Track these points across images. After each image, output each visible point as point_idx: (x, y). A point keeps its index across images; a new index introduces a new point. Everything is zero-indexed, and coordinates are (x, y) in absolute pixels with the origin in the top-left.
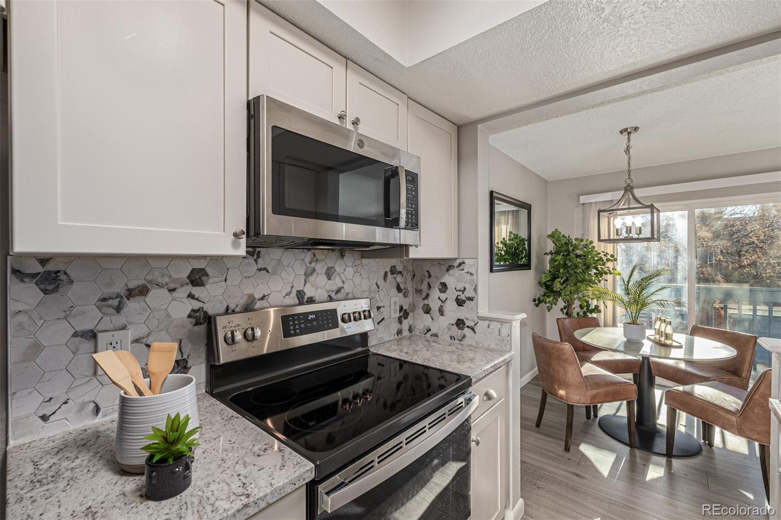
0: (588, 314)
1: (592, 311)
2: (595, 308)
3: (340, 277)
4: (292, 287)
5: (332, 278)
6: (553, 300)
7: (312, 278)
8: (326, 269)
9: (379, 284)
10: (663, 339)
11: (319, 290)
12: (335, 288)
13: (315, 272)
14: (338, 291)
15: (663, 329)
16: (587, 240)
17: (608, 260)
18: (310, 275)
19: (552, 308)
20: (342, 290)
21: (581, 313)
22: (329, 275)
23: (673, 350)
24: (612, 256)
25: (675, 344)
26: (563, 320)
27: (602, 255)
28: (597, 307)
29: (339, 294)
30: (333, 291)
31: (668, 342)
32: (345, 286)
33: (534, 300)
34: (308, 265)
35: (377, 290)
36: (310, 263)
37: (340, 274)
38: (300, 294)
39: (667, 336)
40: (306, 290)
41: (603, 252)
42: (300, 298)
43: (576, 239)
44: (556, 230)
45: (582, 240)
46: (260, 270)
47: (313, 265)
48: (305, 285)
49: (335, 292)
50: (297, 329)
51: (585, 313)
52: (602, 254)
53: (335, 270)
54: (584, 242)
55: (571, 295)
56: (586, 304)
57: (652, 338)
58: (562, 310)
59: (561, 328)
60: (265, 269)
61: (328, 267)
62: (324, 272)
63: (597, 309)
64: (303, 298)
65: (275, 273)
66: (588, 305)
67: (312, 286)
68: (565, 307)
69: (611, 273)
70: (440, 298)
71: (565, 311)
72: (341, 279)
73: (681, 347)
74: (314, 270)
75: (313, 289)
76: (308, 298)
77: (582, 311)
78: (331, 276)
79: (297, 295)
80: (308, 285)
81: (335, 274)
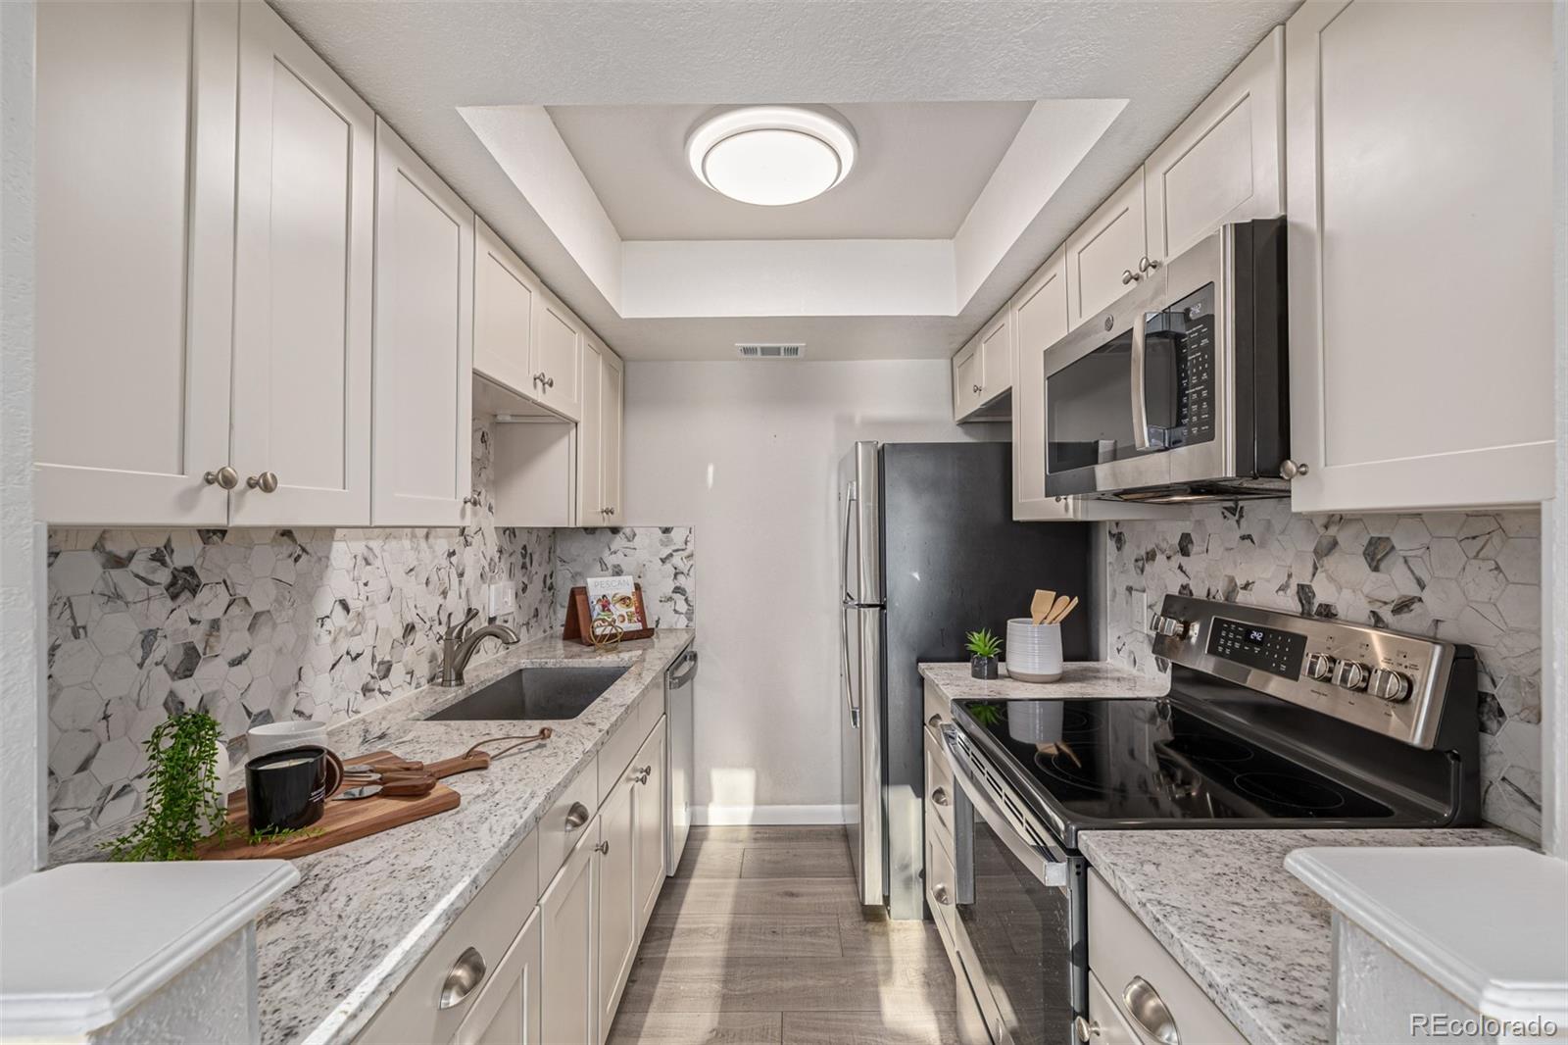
3: (1409, 568)
4: (1290, 576)
5: (1382, 566)
7: (1329, 562)
8: (1365, 543)
11: (1347, 593)
12: (1393, 595)
13: (1338, 548)
14: (1403, 606)
18: (1326, 555)
20: (1416, 606)
22: (1372, 559)
29: (1405, 616)
30: (1385, 603)
32: (1425, 595)
34: (1322, 531)
36: (1327, 527)
37: (1409, 559)
38: (1305, 593)
40: (1316, 588)
42: (1304, 602)
46: (1243, 538)
47: (1332, 531)
48: (1314, 575)
49: (1391, 607)
50: (1228, 647)
53: (1393, 548)
60: (1249, 537)
61: (1372, 538)
62: (1362, 549)
64: (1310, 603)
65: (1263, 545)
67: (1331, 579)
72: (1412, 572)
74: (1334, 544)
75: (1332, 588)
76: (1320, 605)
78: (1381, 560)
79: (1298, 593)
80: (1319, 576)
81: (1391, 558)
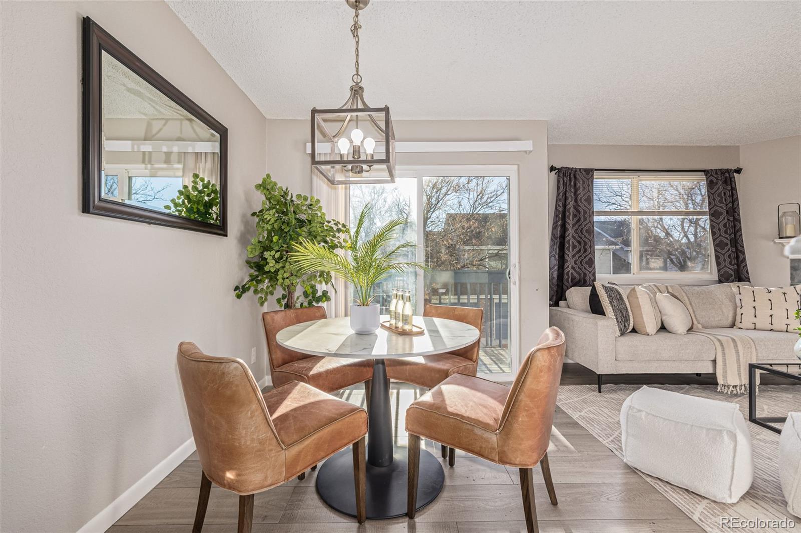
0: (314, 304)
1: (319, 300)
2: (323, 295)
6: (268, 288)
10: (400, 325)
15: (400, 311)
16: (312, 198)
17: (339, 231)
19: (266, 300)
21: (306, 304)
23: (415, 339)
24: (344, 226)
25: (415, 330)
27: (332, 224)
28: (325, 294)
31: (407, 328)
33: (237, 289)
39: (406, 320)
41: (334, 221)
43: (299, 196)
44: (268, 176)
45: (306, 199)
51: (310, 303)
52: (333, 223)
54: (308, 203)
55: (292, 278)
56: (311, 291)
57: (388, 325)
58: (279, 301)
59: (269, 327)
63: (325, 296)
66: (315, 291)
68: (284, 297)
69: (342, 247)
71: (284, 303)
73: (421, 334)
77: (307, 300)
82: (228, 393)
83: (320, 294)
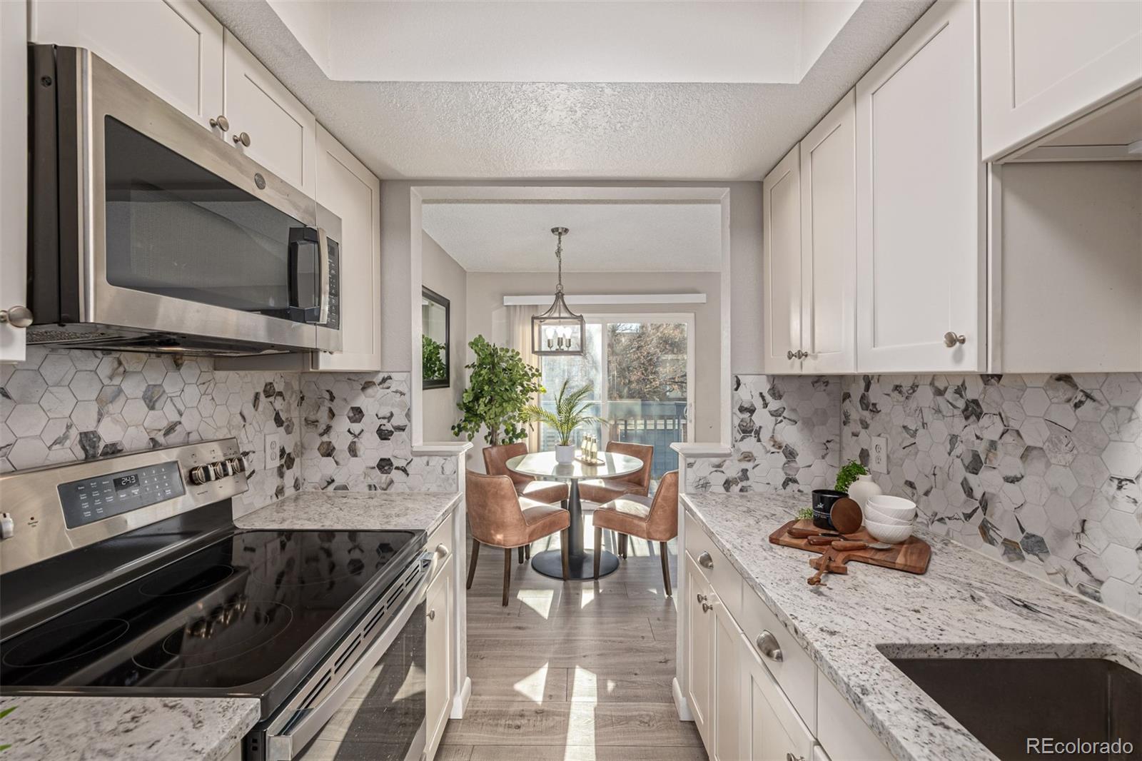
0: (514, 440)
1: (517, 437)
2: (521, 432)
3: (174, 404)
4: (69, 427)
5: (157, 405)
6: (474, 427)
7: (113, 408)
8: (144, 389)
9: (245, 413)
10: (589, 458)
11: (132, 430)
12: (164, 424)
13: (122, 394)
14: (170, 430)
15: (589, 448)
16: (513, 351)
17: (533, 375)
18: (111, 402)
19: (473, 436)
20: (178, 428)
21: (507, 440)
22: (150, 401)
23: (599, 468)
24: (537, 370)
25: (599, 462)
26: (490, 449)
27: (527, 369)
28: (523, 430)
29: (172, 436)
30: (160, 430)
31: (594, 461)
32: (183, 420)
33: (453, 428)
34: (106, 381)
35: (243, 423)
36: (111, 378)
37: (173, 398)
38: (88, 440)
39: (593, 455)
40: (102, 431)
41: (528, 366)
42: (88, 448)
43: (502, 349)
44: (480, 336)
45: (507, 351)
47: (117, 381)
48: (99, 421)
49: (163, 432)
50: (99, 507)
51: (511, 439)
52: (527, 367)
53: (164, 391)
54: (510, 354)
55: (496, 419)
56: (511, 428)
57: (580, 458)
58: (486, 438)
59: (488, 460)
61: (149, 385)
62: (141, 394)
63: (523, 432)
64: (94, 447)
66: (514, 430)
67: (116, 421)
68: (490, 434)
69: (536, 390)
70: (351, 430)
71: (489, 439)
72: (175, 406)
73: (603, 464)
74: (120, 391)
75: (118, 429)
76: (106, 446)
77: (508, 437)
78: (156, 401)
79: (81, 441)
80: (106, 421)
81: (163, 399)
82: (503, 493)
83: (518, 431)
